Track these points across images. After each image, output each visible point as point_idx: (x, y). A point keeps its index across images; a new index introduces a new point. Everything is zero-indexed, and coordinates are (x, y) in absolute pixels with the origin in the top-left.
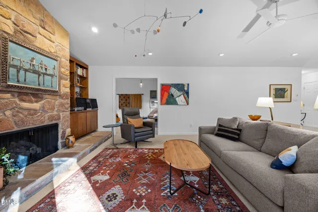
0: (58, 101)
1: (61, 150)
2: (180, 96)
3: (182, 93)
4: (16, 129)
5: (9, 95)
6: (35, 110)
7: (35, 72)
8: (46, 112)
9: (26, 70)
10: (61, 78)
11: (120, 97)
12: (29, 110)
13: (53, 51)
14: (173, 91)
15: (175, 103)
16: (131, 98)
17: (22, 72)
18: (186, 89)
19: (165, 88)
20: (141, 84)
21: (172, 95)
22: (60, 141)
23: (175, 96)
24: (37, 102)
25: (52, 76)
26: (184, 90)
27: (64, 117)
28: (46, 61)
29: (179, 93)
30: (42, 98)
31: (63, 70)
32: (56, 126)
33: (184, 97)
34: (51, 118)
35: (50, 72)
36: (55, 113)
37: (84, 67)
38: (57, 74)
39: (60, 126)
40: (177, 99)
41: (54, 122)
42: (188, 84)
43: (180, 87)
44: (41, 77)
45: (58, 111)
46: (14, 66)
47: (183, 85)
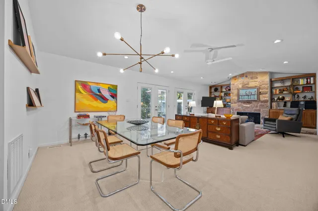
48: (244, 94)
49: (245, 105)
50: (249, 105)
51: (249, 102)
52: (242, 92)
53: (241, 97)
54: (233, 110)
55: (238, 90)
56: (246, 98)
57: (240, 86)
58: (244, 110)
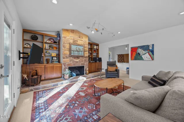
0: (84, 59)
1: (85, 75)
2: (145, 54)
3: (147, 52)
4: (73, 66)
5: (71, 58)
6: (77, 62)
7: (77, 51)
8: (80, 62)
9: (75, 51)
10: (84, 51)
11: (118, 56)
12: (76, 61)
13: (82, 43)
14: (140, 51)
15: (141, 59)
16: (124, 56)
17: (74, 52)
18: (151, 48)
19: (134, 50)
20: (126, 48)
21: (139, 54)
22: (85, 72)
23: (141, 54)
24: (78, 59)
25: (82, 51)
26: (149, 49)
27: (86, 64)
28: (80, 47)
29: (144, 52)
30: (79, 58)
31: (85, 49)
32: (83, 67)
33: (149, 54)
34: (82, 64)
35: (81, 50)
36: (83, 63)
37: (97, 45)
38: (83, 50)
39: (85, 67)
40: (143, 56)
41: (82, 65)
42: (153, 45)
43: (145, 48)
44: (79, 52)
45: (84, 62)
46: (73, 51)
47: (148, 46)
48: (75, 50)
49: (75, 60)
50: (78, 60)
51: (78, 57)
52: (74, 47)
53: (72, 52)
54: (65, 66)
55: (70, 44)
56: (76, 54)
57: (71, 41)
58: (74, 65)
